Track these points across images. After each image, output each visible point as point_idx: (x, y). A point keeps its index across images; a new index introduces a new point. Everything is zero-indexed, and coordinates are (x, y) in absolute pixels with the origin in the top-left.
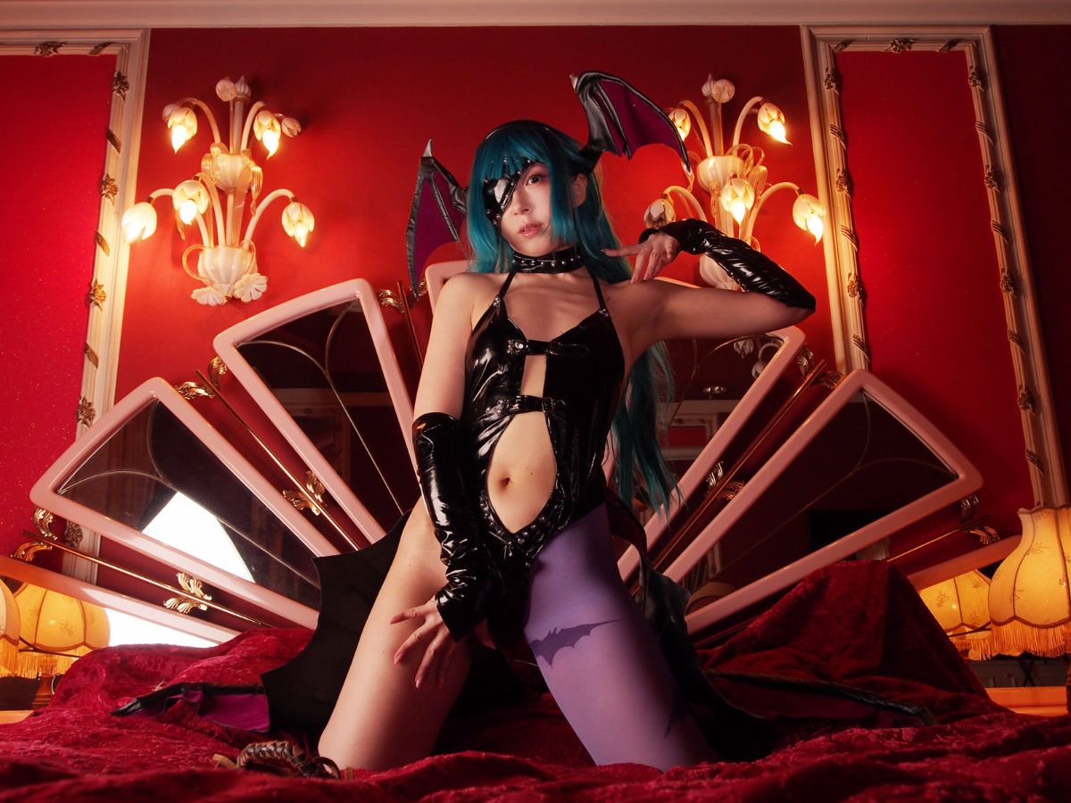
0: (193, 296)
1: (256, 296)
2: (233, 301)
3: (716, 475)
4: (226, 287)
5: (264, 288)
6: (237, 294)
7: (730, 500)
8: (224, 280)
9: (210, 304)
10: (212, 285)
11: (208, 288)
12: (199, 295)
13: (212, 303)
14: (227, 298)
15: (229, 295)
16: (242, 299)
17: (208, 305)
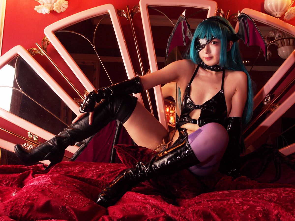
0: (35, 9)
1: (63, 10)
2: (53, 12)
3: (267, 100)
4: (50, 5)
5: (66, 7)
6: (55, 9)
7: (272, 112)
8: (49, 2)
9: (42, 13)
10: (43, 4)
11: (42, 5)
12: (38, 9)
13: (44, 13)
14: (50, 11)
15: (51, 10)
16: (57, 11)
17: (42, 14)
